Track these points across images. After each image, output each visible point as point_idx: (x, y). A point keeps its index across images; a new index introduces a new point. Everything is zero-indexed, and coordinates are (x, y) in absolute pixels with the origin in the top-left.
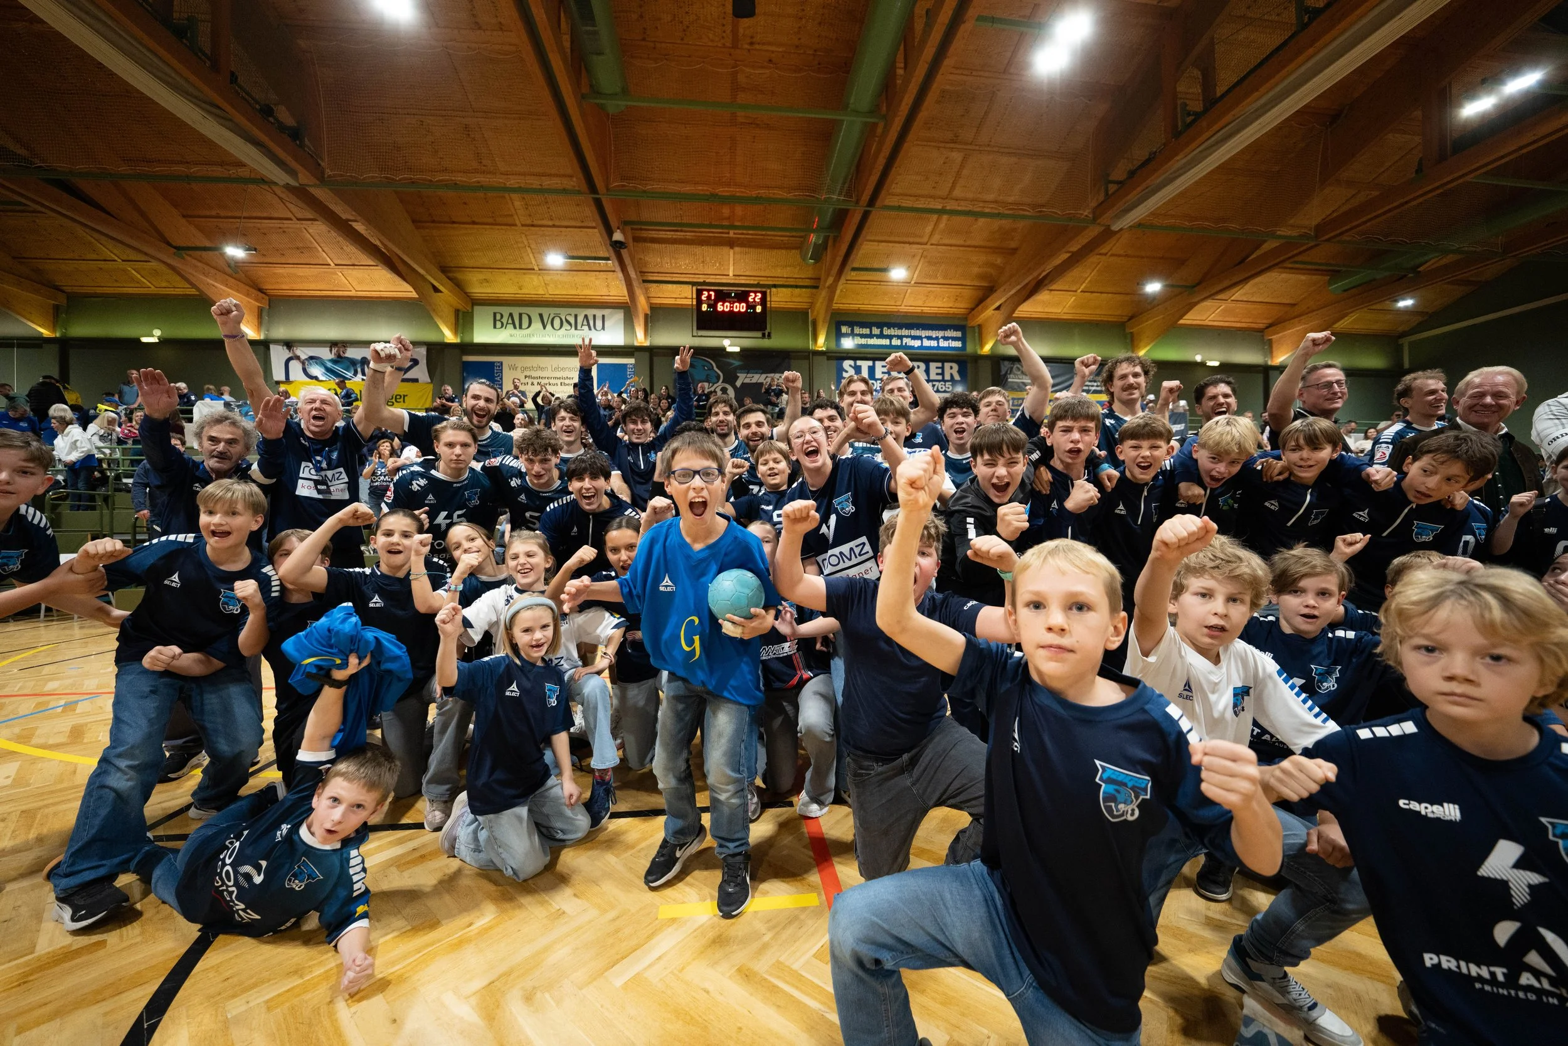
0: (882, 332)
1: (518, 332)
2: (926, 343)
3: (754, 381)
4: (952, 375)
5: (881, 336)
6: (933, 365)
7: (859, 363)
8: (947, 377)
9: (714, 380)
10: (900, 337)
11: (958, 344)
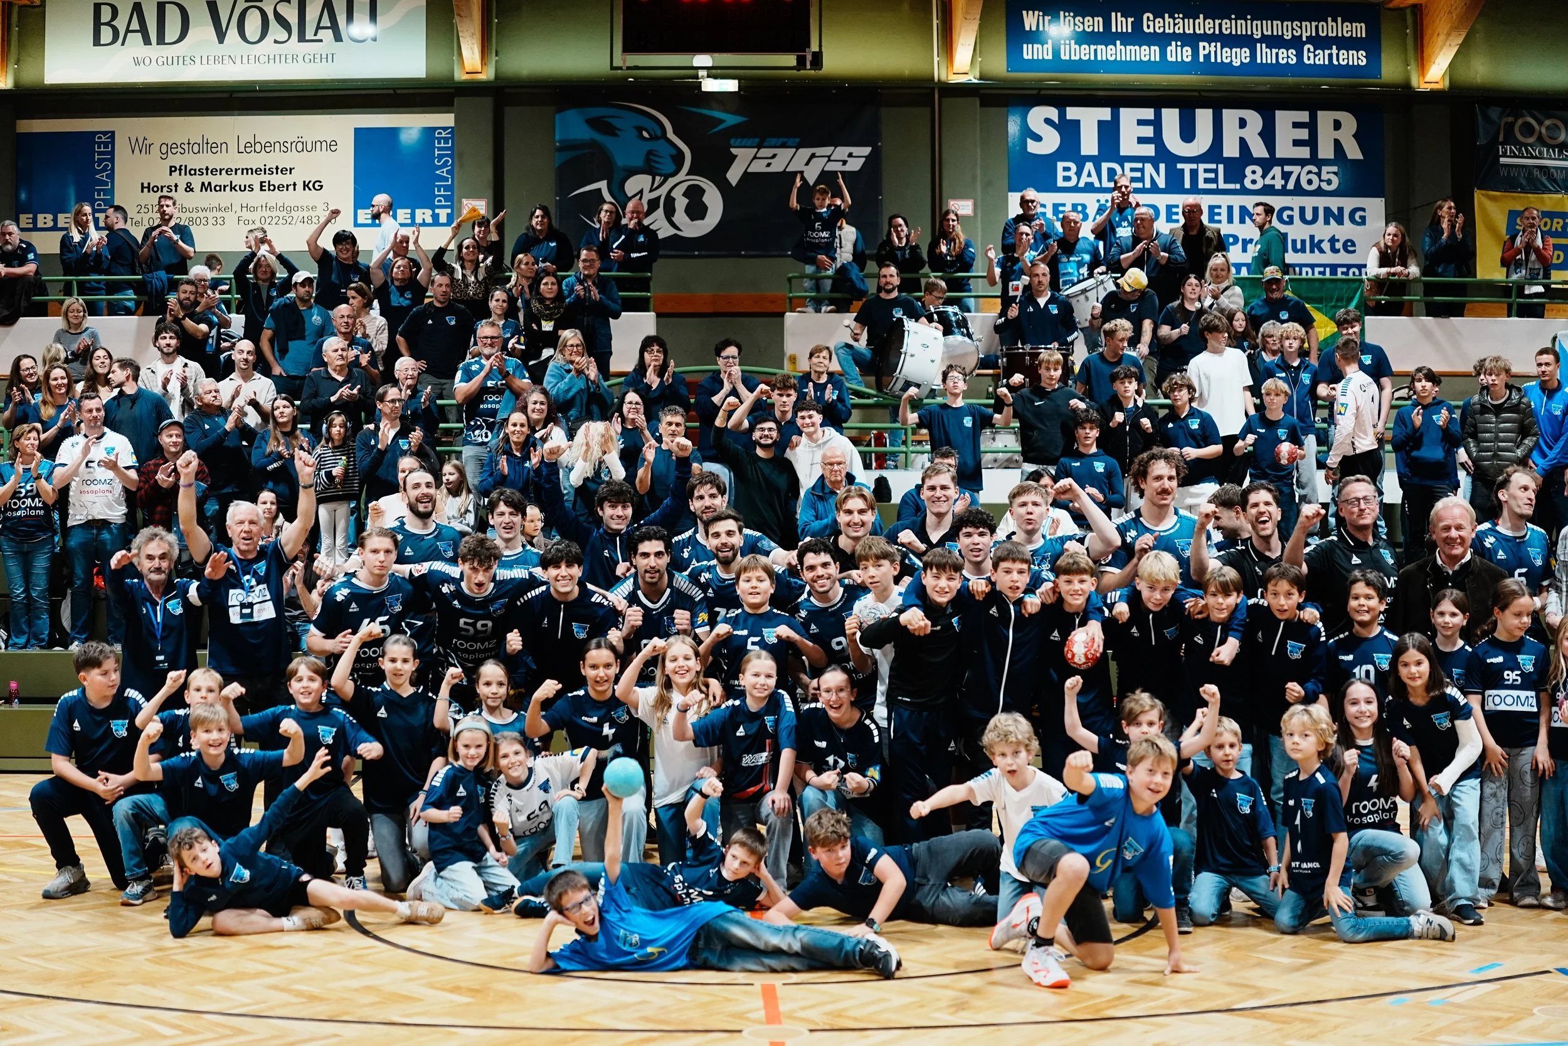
0: (1137, 25)
1: (155, 51)
2: (1266, 55)
3: (777, 167)
4: (1337, 144)
5: (1137, 37)
6: (1284, 119)
7: (1072, 113)
8: (1326, 151)
9: (670, 167)
10: (1191, 40)
11: (1359, 58)
